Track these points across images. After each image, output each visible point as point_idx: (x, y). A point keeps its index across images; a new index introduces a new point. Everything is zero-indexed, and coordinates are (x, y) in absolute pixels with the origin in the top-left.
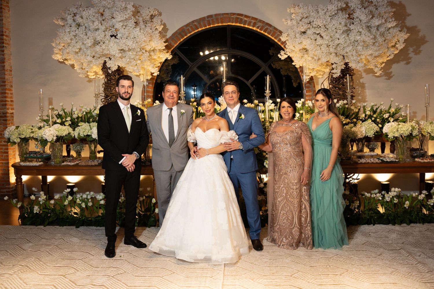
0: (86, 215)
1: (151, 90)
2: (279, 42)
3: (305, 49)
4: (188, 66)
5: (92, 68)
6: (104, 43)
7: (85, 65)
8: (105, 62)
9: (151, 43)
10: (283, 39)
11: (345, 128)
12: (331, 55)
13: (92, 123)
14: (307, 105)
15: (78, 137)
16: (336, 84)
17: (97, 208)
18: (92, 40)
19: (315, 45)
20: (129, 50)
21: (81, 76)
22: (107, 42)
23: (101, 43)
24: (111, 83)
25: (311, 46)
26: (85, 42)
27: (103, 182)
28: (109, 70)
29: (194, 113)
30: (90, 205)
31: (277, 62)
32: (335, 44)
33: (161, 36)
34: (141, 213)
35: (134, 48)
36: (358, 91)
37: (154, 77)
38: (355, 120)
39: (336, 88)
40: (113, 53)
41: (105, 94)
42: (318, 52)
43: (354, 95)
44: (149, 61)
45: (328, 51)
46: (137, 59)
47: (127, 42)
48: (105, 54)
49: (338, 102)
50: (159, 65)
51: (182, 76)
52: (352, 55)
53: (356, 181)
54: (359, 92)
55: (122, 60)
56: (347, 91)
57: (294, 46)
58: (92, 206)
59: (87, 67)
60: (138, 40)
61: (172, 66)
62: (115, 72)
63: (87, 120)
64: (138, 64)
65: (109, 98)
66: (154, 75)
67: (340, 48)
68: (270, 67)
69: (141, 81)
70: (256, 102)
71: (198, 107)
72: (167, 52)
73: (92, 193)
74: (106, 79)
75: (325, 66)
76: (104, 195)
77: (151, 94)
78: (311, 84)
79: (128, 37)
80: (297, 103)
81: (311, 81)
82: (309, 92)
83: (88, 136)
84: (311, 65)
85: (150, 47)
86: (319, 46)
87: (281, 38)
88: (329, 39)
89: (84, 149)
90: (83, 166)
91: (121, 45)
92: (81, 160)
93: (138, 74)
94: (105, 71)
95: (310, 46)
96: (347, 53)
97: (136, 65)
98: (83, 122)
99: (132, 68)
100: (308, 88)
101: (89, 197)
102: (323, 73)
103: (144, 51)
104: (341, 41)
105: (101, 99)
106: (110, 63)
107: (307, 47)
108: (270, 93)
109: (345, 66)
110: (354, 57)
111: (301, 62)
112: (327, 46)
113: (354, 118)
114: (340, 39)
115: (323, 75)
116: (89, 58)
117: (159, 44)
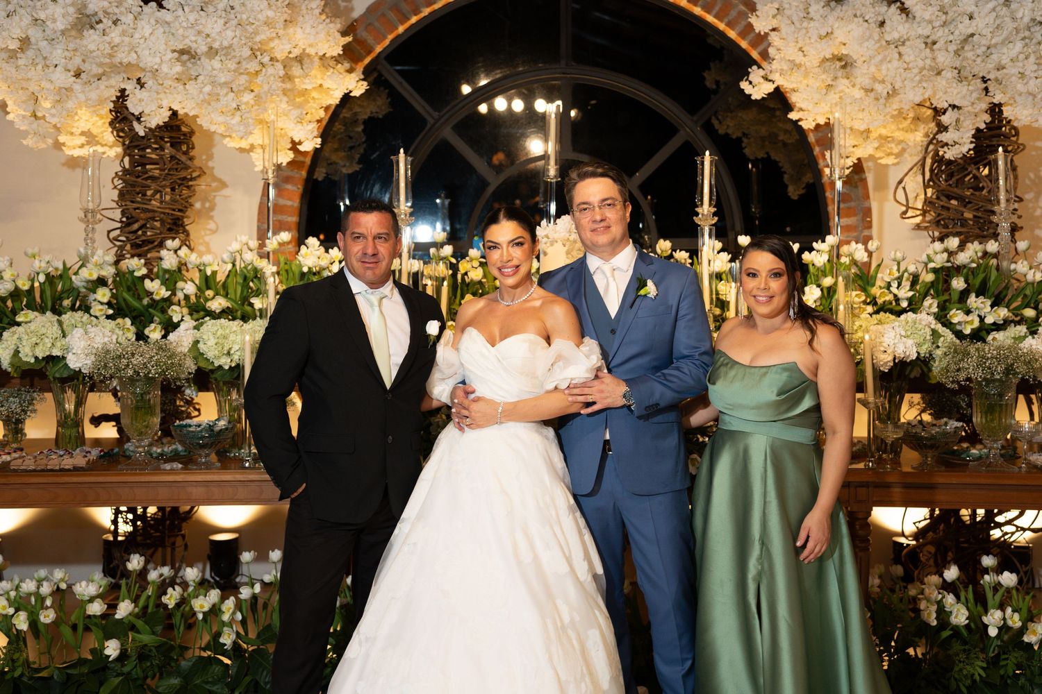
0: (31, 659)
1: (289, 203)
2: (743, 38)
3: (840, 59)
4: (424, 121)
5: (71, 114)
6: (115, 23)
7: (47, 104)
8: (123, 95)
9: (291, 31)
10: (760, 24)
11: (994, 339)
12: (939, 77)
13: (69, 313)
14: (844, 260)
15: (12, 364)
16: (950, 185)
17: (74, 627)
18: (71, 10)
19: (879, 40)
20: (212, 52)
21: (29, 142)
22: (128, 19)
23: (105, 20)
24: (146, 173)
25: (866, 44)
26: (42, 16)
27: (108, 531)
28: (135, 124)
29: (445, 283)
30: (48, 621)
31: (731, 112)
32: (958, 36)
33: (327, 10)
34: (245, 646)
35: (230, 46)
36: (1035, 210)
37: (301, 158)
38: (1030, 313)
39: (949, 198)
40: (150, 59)
41: (123, 213)
42: (892, 68)
43: (1019, 223)
44: (285, 99)
45: (928, 62)
46: (242, 88)
47: (203, 21)
48: (121, 63)
49: (962, 247)
50: (322, 114)
51: (402, 151)
52: (1022, 75)
53: (1029, 535)
54: (1038, 212)
55: (185, 88)
56: (996, 208)
57: (801, 49)
58: (53, 622)
59: (53, 111)
60: (244, 17)
61: (365, 122)
62: (162, 134)
63: (49, 304)
64: (243, 107)
65: (136, 226)
66: (301, 148)
67: (973, 50)
68: (709, 129)
69: (256, 169)
70: (664, 246)
71: (458, 262)
72: (350, 71)
73: (59, 574)
74: (127, 160)
75: (906, 124)
76: (105, 582)
77: (293, 219)
78: (856, 187)
79: (206, 3)
80: (811, 249)
81: (856, 177)
82: (848, 216)
83: (50, 359)
84: (860, 115)
85: (288, 47)
86: (893, 46)
87: (753, 20)
88: (934, 18)
89: (35, 411)
90: (26, 471)
91: (181, 31)
92: (22, 450)
93: (244, 144)
94: (123, 130)
95: (861, 44)
96: (998, 69)
97: (238, 109)
98: (36, 310)
99: (221, 119)
100: (844, 201)
101: (46, 589)
102: (900, 147)
103: (266, 59)
104: (981, 24)
105: (109, 232)
106: (141, 100)
107: (851, 50)
108: (715, 214)
109: (988, 118)
110: (1032, 82)
111: (823, 105)
112: (926, 44)
113: (1027, 306)
114: (975, 15)
115: (898, 155)
116: (62, 78)
117: (322, 35)
